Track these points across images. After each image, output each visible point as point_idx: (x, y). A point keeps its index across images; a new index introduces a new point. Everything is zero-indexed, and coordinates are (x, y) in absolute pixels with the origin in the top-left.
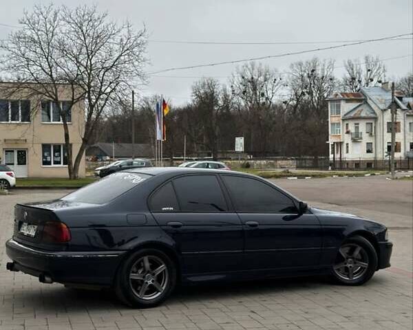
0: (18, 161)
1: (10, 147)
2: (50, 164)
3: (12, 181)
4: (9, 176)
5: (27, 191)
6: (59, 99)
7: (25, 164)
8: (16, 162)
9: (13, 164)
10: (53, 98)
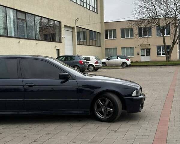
0: (147, 54)
1: (143, 48)
2: (161, 55)
3: (129, 63)
4: (127, 61)
5: (141, 67)
6: (160, 25)
7: (149, 55)
8: (146, 54)
9: (144, 55)
10: (158, 25)
